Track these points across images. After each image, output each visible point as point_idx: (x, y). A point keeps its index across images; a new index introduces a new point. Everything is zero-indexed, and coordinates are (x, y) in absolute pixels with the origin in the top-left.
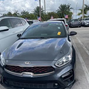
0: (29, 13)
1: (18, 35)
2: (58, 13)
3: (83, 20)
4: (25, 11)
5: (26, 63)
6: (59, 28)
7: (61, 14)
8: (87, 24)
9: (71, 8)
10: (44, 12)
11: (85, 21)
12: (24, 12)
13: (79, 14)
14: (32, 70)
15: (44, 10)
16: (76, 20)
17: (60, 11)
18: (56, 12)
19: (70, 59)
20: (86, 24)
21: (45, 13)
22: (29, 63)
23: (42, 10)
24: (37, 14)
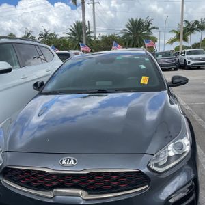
0: (59, 37)
1: (36, 85)
2: (124, 37)
3: (182, 53)
4: (49, 33)
5: (64, 162)
6: (143, 67)
7: (130, 40)
8: (192, 62)
9: (154, 28)
10: (92, 35)
11: (187, 57)
12: (47, 33)
13: (172, 42)
14: (83, 182)
15: (92, 30)
16: (166, 54)
17: (128, 34)
18: (121, 35)
19: (187, 149)
20: (189, 62)
21: (95, 37)
22: (75, 161)
23: (87, 31)
24: (77, 39)
